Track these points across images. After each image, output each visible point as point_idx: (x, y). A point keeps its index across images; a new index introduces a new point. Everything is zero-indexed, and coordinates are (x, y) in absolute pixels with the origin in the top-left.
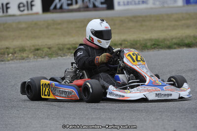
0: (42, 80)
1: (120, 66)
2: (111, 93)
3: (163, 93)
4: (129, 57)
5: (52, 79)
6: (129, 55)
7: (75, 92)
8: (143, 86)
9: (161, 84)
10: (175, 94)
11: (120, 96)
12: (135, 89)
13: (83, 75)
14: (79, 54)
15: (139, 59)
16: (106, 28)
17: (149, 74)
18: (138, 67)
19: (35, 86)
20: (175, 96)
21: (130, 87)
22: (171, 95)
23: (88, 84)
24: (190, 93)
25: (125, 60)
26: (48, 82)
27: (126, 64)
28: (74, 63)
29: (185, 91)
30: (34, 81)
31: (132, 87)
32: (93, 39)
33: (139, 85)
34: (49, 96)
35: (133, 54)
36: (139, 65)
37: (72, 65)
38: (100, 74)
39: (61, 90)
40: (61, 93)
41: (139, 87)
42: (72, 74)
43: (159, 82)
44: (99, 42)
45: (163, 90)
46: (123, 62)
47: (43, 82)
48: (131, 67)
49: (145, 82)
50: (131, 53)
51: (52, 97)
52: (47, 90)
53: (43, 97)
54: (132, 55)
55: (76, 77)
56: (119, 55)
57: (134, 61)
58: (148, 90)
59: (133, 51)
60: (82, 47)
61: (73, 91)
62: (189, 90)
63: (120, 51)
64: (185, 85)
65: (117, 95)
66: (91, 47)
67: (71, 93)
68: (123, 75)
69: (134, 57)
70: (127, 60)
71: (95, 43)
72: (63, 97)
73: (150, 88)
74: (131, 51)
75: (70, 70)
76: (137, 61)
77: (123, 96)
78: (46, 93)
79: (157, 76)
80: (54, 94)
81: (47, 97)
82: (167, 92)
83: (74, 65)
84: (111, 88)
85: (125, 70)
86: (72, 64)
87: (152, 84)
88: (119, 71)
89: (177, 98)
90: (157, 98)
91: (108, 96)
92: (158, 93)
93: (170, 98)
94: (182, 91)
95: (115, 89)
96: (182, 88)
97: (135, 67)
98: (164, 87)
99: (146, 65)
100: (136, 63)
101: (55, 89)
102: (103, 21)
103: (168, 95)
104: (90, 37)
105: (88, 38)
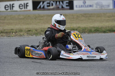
0: (26, 47)
1: (69, 40)
2: (62, 55)
3: (91, 55)
4: (74, 36)
5: (32, 47)
6: (74, 34)
7: (43, 54)
8: (80, 52)
9: (90, 51)
10: (98, 56)
11: (67, 57)
12: (76, 53)
13: (49, 45)
14: (47, 33)
15: (79, 37)
16: (63, 19)
17: (84, 45)
18: (78, 41)
19: (22, 50)
20: (98, 57)
21: (73, 52)
22: (96, 57)
24: (106, 56)
25: (71, 37)
26: (29, 48)
27: (72, 39)
28: (44, 38)
29: (104, 55)
30: (22, 47)
31: (75, 52)
32: (56, 25)
33: (78, 51)
34: (29, 55)
37: (43, 39)
38: (57, 44)
39: (36, 52)
40: (35, 54)
41: (78, 52)
42: (43, 44)
43: (89, 49)
44: (59, 26)
45: (91, 54)
46: (71, 38)
47: (27, 48)
48: (74, 41)
49: (82, 50)
50: (75, 33)
51: (31, 56)
52: (28, 52)
53: (26, 56)
54: (75, 34)
55: (45, 45)
56: (69, 34)
57: (76, 38)
58: (83, 54)
59: (76, 32)
61: (42, 53)
62: (106, 54)
63: (69, 32)
64: (104, 52)
65: (65, 56)
66: (54, 29)
67: (41, 54)
68: (70, 45)
69: (77, 36)
71: (57, 27)
72: (37, 56)
73: (84, 53)
74: (75, 32)
75: (42, 42)
76: (78, 38)
77: (69, 57)
78: (28, 54)
79: (89, 46)
80: (32, 55)
81: (28, 56)
82: (93, 55)
84: (63, 52)
85: (72, 42)
86: (43, 38)
87: (85, 51)
88: (68, 43)
90: (88, 58)
91: (61, 57)
92: (88, 55)
93: (95, 58)
94: (102, 55)
95: (65, 53)
96: (102, 53)
97: (77, 41)
98: (92, 53)
99: (83, 40)
100: (78, 39)
101: (32, 52)
102: (61, 15)
103: (94, 57)
104: (54, 24)
105: (53, 24)
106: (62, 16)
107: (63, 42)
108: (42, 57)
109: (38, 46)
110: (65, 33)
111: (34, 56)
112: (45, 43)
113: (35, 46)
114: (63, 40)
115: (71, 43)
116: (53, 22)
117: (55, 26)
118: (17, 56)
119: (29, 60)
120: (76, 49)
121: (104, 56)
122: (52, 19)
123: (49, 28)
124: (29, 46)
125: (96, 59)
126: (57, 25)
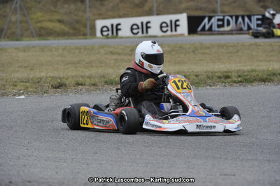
1: (165, 94)
2: (147, 123)
3: (205, 124)
4: (174, 84)
5: (96, 107)
6: (175, 82)
7: (112, 121)
8: (184, 117)
9: (204, 114)
10: (220, 126)
11: (156, 126)
12: (175, 119)
14: (124, 79)
15: (185, 86)
16: (158, 51)
17: (192, 103)
18: (182, 95)
19: (75, 114)
20: (219, 128)
21: (171, 116)
22: (214, 127)
23: (123, 112)
24: (239, 126)
25: (169, 87)
26: (86, 109)
27: (170, 91)
29: (233, 123)
30: (74, 108)
31: (173, 117)
32: (143, 63)
33: (180, 115)
34: (87, 124)
35: (179, 81)
36: (183, 93)
37: (117, 92)
38: (144, 103)
39: (99, 118)
41: (179, 117)
42: (116, 102)
43: (202, 112)
44: (150, 67)
45: (205, 121)
46: (167, 89)
47: (83, 109)
48: (174, 95)
49: (187, 112)
50: (177, 80)
51: (90, 126)
52: (86, 118)
53: (82, 125)
54: (177, 82)
55: (120, 104)
56: (164, 81)
57: (178, 88)
58: (189, 121)
59: (179, 77)
60: (129, 71)
62: (239, 122)
63: (166, 77)
64: (236, 117)
65: (153, 125)
68: (168, 104)
69: (179, 84)
70: (171, 88)
71: (145, 68)
72: (101, 126)
73: (191, 119)
74: (177, 78)
75: (115, 97)
76: (182, 88)
77: (160, 127)
78: (85, 122)
79: (203, 106)
80: (92, 123)
81: (86, 126)
83: (119, 91)
84: (148, 117)
86: (117, 90)
87: (195, 115)
88: (164, 99)
89: (222, 130)
90: (198, 130)
91: (144, 126)
92: (199, 124)
93: (213, 130)
94: (230, 123)
95: (152, 119)
96: (230, 121)
97: (179, 95)
98: (207, 118)
99: (192, 93)
100: (181, 90)
101: (93, 117)
102: (155, 43)
103: (211, 127)
104: (140, 61)
105: (137, 62)
106: (156, 45)
107: (156, 98)
108: (111, 128)
109: (107, 106)
110: (156, 80)
111: (95, 125)
112: (120, 99)
113: (101, 105)
114: (156, 95)
115: (171, 100)
116: (138, 58)
117: (142, 65)
118: (65, 125)
119: (87, 133)
120: (178, 112)
121: (232, 125)
122: (137, 50)
123: (128, 69)
124: (88, 106)
125: (215, 132)
126: (146, 64)
